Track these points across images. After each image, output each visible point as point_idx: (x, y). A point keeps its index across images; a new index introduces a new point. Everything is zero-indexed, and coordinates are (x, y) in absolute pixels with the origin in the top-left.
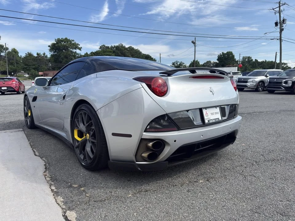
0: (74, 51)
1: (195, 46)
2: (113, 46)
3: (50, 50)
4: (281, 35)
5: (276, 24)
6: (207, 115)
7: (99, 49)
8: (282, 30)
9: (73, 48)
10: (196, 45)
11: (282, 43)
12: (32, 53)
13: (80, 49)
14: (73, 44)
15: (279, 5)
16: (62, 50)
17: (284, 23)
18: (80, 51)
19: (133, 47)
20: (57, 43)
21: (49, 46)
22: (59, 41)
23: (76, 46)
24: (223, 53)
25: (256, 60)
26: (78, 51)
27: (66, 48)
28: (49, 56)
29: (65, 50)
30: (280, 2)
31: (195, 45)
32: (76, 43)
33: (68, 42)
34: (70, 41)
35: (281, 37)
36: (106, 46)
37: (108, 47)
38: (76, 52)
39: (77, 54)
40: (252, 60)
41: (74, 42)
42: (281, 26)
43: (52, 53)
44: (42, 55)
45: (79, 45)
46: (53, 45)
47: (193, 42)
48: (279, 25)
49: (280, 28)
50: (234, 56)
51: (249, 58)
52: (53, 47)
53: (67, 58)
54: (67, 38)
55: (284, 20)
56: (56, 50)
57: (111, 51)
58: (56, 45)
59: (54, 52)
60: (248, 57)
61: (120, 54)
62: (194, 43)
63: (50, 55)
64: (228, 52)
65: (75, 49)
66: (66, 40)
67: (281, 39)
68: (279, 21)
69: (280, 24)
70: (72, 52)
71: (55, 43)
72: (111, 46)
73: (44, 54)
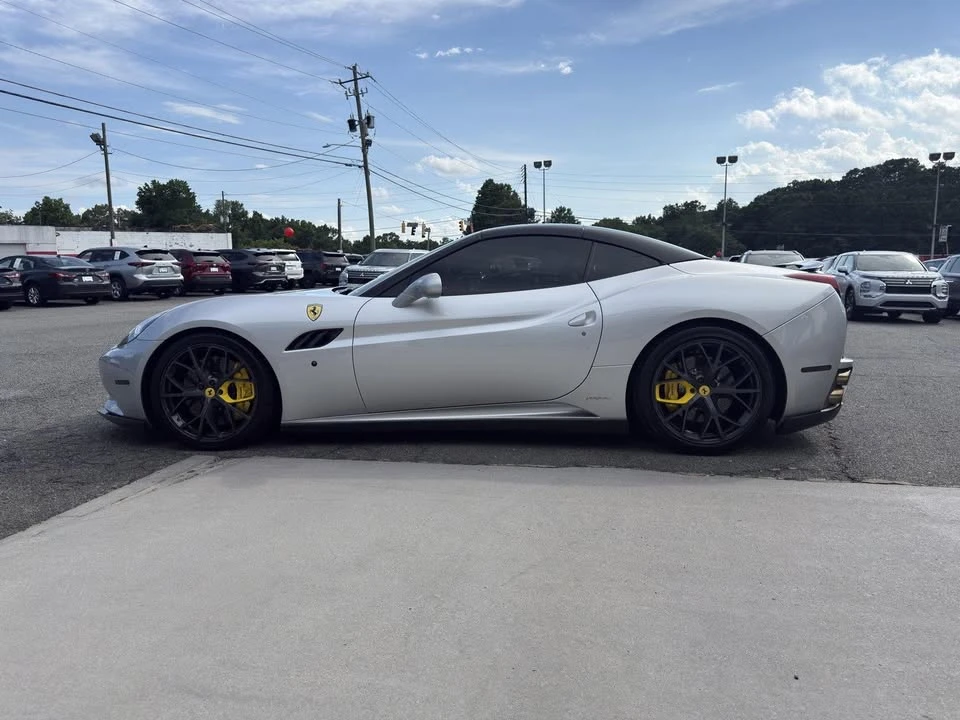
1: (106, 155)
4: (365, 156)
5: (352, 124)
8: (367, 144)
10: (109, 150)
11: (370, 177)
15: (355, 74)
17: (371, 125)
24: (154, 182)
25: (255, 213)
30: (354, 68)
31: (105, 150)
35: (365, 161)
40: (245, 213)
42: (364, 134)
47: (96, 139)
48: (358, 127)
49: (362, 137)
50: (194, 197)
51: (236, 205)
55: (369, 118)
60: (233, 202)
62: (99, 141)
64: (171, 182)
67: (366, 167)
68: (356, 118)
69: (361, 124)
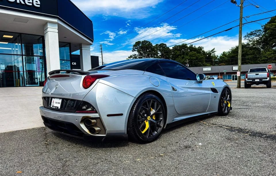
6: (53, 102)
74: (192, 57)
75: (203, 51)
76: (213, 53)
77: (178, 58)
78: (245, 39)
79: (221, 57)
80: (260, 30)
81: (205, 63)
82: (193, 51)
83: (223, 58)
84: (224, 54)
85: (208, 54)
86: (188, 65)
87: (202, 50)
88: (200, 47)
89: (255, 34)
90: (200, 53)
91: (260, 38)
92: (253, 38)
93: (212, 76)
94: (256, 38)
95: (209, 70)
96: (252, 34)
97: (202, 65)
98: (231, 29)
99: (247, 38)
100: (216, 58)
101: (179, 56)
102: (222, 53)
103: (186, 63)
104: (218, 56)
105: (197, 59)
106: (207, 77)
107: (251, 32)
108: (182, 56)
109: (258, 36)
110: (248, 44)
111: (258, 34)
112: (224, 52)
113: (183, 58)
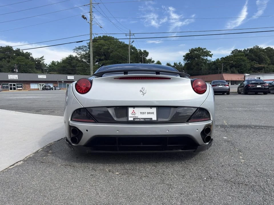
0: (205, 58)
2: (246, 49)
3: (184, 59)
6: (134, 113)
7: (230, 54)
9: (204, 56)
12: (170, 63)
13: (211, 56)
14: (205, 52)
16: (194, 58)
18: (210, 58)
19: (271, 47)
20: (191, 53)
21: (184, 56)
22: (192, 51)
23: (207, 54)
26: (209, 58)
27: (198, 56)
28: (183, 65)
29: (197, 58)
32: (207, 51)
33: (200, 51)
34: (202, 49)
36: (238, 50)
37: (240, 51)
38: (207, 59)
39: (208, 61)
41: (206, 50)
43: (185, 62)
44: (178, 64)
45: (210, 52)
46: (188, 55)
52: (187, 57)
53: (198, 65)
54: (199, 47)
56: (189, 59)
57: (243, 55)
58: (190, 55)
59: (188, 61)
61: (254, 56)
63: (184, 63)
65: (207, 56)
66: (199, 49)
70: (203, 59)
71: (189, 52)
72: (244, 50)
73: (180, 63)
74: (20, 62)
75: (32, 58)
76: (42, 60)
77: (2, 61)
78: (74, 52)
79: (50, 66)
80: (86, 46)
81: (35, 70)
82: (21, 56)
83: (53, 67)
84: (53, 63)
85: (37, 61)
86: (17, 71)
87: (30, 56)
88: (27, 52)
89: (82, 49)
90: (28, 59)
91: (86, 53)
92: (81, 52)
93: (47, 84)
94: (83, 53)
95: (44, 78)
96: (79, 48)
97: (33, 72)
98: (82, 41)
99: (76, 52)
100: (45, 66)
101: (4, 60)
102: (52, 62)
103: (15, 68)
104: (47, 65)
105: (26, 65)
106: (43, 85)
107: (79, 47)
108: (7, 59)
109: (85, 51)
110: (76, 57)
111: (84, 49)
112: (53, 61)
113: (9, 62)
